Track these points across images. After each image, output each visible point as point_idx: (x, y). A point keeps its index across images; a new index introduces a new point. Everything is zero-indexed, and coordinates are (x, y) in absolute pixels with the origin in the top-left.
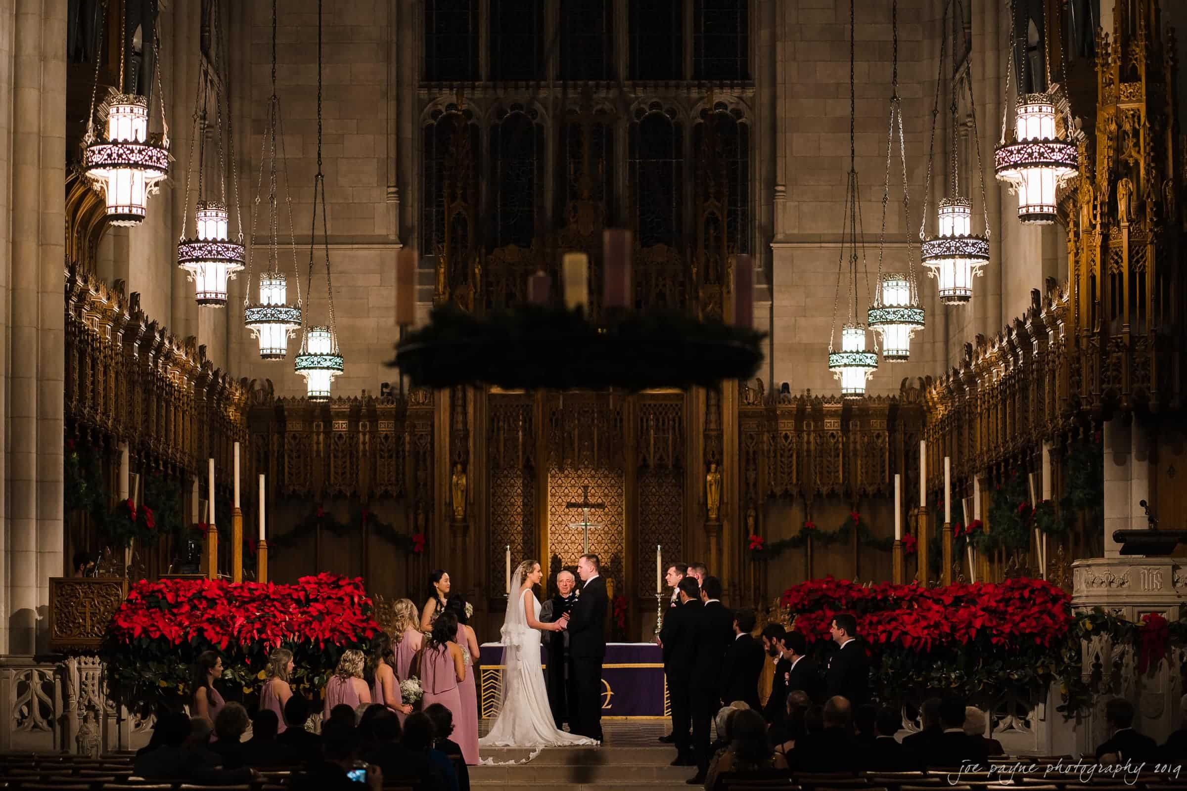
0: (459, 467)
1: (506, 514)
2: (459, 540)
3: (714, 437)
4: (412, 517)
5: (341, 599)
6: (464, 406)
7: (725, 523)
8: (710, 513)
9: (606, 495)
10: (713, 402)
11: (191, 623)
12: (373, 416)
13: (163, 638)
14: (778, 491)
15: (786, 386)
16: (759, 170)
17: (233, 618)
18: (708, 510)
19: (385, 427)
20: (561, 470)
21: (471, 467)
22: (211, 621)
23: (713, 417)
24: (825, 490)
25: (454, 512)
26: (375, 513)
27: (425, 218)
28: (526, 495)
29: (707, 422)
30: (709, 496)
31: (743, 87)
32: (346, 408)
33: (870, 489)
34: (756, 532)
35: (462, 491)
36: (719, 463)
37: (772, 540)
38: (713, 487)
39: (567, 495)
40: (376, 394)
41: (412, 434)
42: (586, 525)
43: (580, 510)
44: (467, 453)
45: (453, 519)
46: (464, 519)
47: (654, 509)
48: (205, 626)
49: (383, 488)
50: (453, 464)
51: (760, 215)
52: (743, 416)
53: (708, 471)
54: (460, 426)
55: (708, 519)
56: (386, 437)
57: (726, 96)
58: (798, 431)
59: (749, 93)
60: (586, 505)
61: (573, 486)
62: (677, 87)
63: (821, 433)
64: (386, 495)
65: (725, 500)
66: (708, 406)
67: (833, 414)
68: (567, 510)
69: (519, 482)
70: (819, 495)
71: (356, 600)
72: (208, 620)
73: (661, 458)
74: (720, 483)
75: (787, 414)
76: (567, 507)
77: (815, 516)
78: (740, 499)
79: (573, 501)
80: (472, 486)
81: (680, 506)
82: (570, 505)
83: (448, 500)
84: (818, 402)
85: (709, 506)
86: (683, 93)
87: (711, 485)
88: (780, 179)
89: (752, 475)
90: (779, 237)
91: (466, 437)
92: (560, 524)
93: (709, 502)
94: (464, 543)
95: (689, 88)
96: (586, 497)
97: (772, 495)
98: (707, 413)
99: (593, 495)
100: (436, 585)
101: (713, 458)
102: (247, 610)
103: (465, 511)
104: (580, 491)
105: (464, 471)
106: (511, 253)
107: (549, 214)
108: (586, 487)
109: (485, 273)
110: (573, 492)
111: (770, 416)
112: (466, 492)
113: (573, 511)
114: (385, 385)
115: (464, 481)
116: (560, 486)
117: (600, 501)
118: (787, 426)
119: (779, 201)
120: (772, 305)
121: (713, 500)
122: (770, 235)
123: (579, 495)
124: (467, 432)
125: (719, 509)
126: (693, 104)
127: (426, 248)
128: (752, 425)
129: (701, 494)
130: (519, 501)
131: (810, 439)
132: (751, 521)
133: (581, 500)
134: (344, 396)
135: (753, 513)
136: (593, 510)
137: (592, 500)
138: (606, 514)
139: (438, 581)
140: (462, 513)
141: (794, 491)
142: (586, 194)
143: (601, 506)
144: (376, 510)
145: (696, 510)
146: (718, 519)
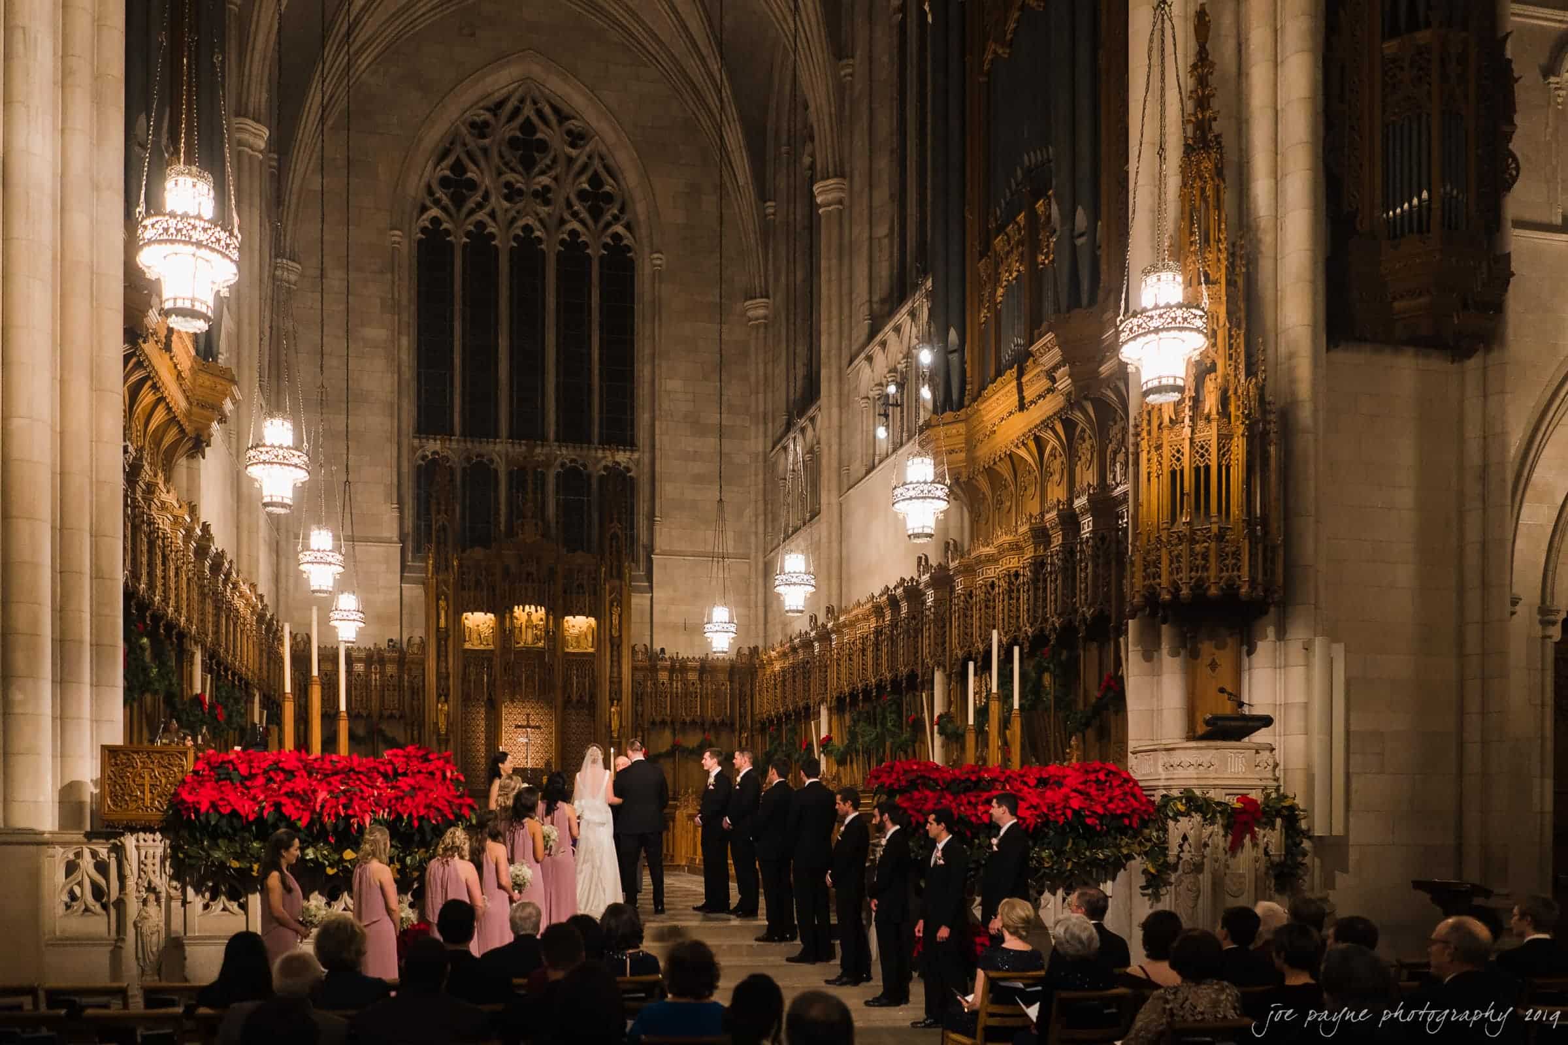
0: (443, 698)
1: (474, 732)
3: (616, 682)
4: (409, 732)
5: (432, 774)
6: (446, 656)
9: (542, 720)
10: (615, 658)
11: (266, 797)
12: (382, 661)
13: (234, 814)
14: (658, 719)
15: (663, 650)
16: (642, 507)
17: (314, 792)
18: (612, 731)
19: (390, 669)
20: (512, 701)
21: (451, 698)
22: (291, 794)
23: (615, 670)
24: (688, 719)
25: (439, 729)
27: (417, 528)
28: (487, 718)
29: (611, 672)
30: (613, 721)
31: (632, 451)
32: (363, 655)
33: (717, 720)
35: (445, 715)
36: (619, 700)
39: (515, 720)
40: (383, 645)
41: (409, 675)
42: (528, 740)
43: (524, 730)
44: (448, 689)
45: (439, 735)
46: (446, 734)
48: (284, 800)
49: (389, 711)
50: (439, 696)
51: (643, 537)
52: (635, 669)
53: (612, 705)
54: (444, 670)
55: (612, 737)
56: (391, 676)
57: (622, 457)
58: (671, 679)
59: (636, 455)
60: (529, 726)
61: (520, 714)
62: (589, 449)
63: (685, 683)
64: (391, 716)
65: (623, 725)
66: (612, 661)
67: (693, 669)
68: (515, 730)
69: (483, 710)
70: (684, 723)
71: (449, 774)
72: (286, 794)
73: (581, 696)
74: (620, 714)
75: (664, 668)
76: (515, 728)
77: (681, 737)
78: (632, 725)
79: (520, 724)
80: (451, 711)
82: (517, 727)
83: (435, 721)
84: (684, 662)
85: (612, 729)
86: (593, 452)
87: (614, 714)
88: (657, 514)
89: (640, 709)
90: (657, 551)
91: (447, 678)
92: (511, 734)
93: (612, 726)
95: (596, 450)
96: (528, 721)
97: (653, 723)
98: (612, 666)
99: (533, 720)
100: (501, 766)
101: (616, 697)
102: (329, 784)
103: (447, 729)
104: (524, 717)
105: (446, 701)
106: (478, 553)
107: (502, 527)
108: (528, 715)
109: (460, 566)
110: (520, 717)
111: (653, 669)
112: (447, 715)
113: (519, 730)
114: (391, 640)
115: (446, 708)
116: (511, 714)
117: (538, 724)
118: (663, 676)
119: (657, 528)
120: (652, 598)
121: (615, 724)
122: (650, 550)
123: (524, 720)
124: (448, 674)
125: (618, 731)
126: (598, 461)
127: (417, 549)
128: (640, 675)
129: (608, 720)
130: (483, 723)
131: (678, 686)
133: (525, 723)
134: (362, 647)
135: (640, 735)
136: (533, 730)
137: (532, 724)
138: (542, 733)
140: (444, 730)
141: (669, 719)
142: (530, 514)
143: (538, 727)
144: (384, 727)
145: (604, 731)
146: (619, 737)
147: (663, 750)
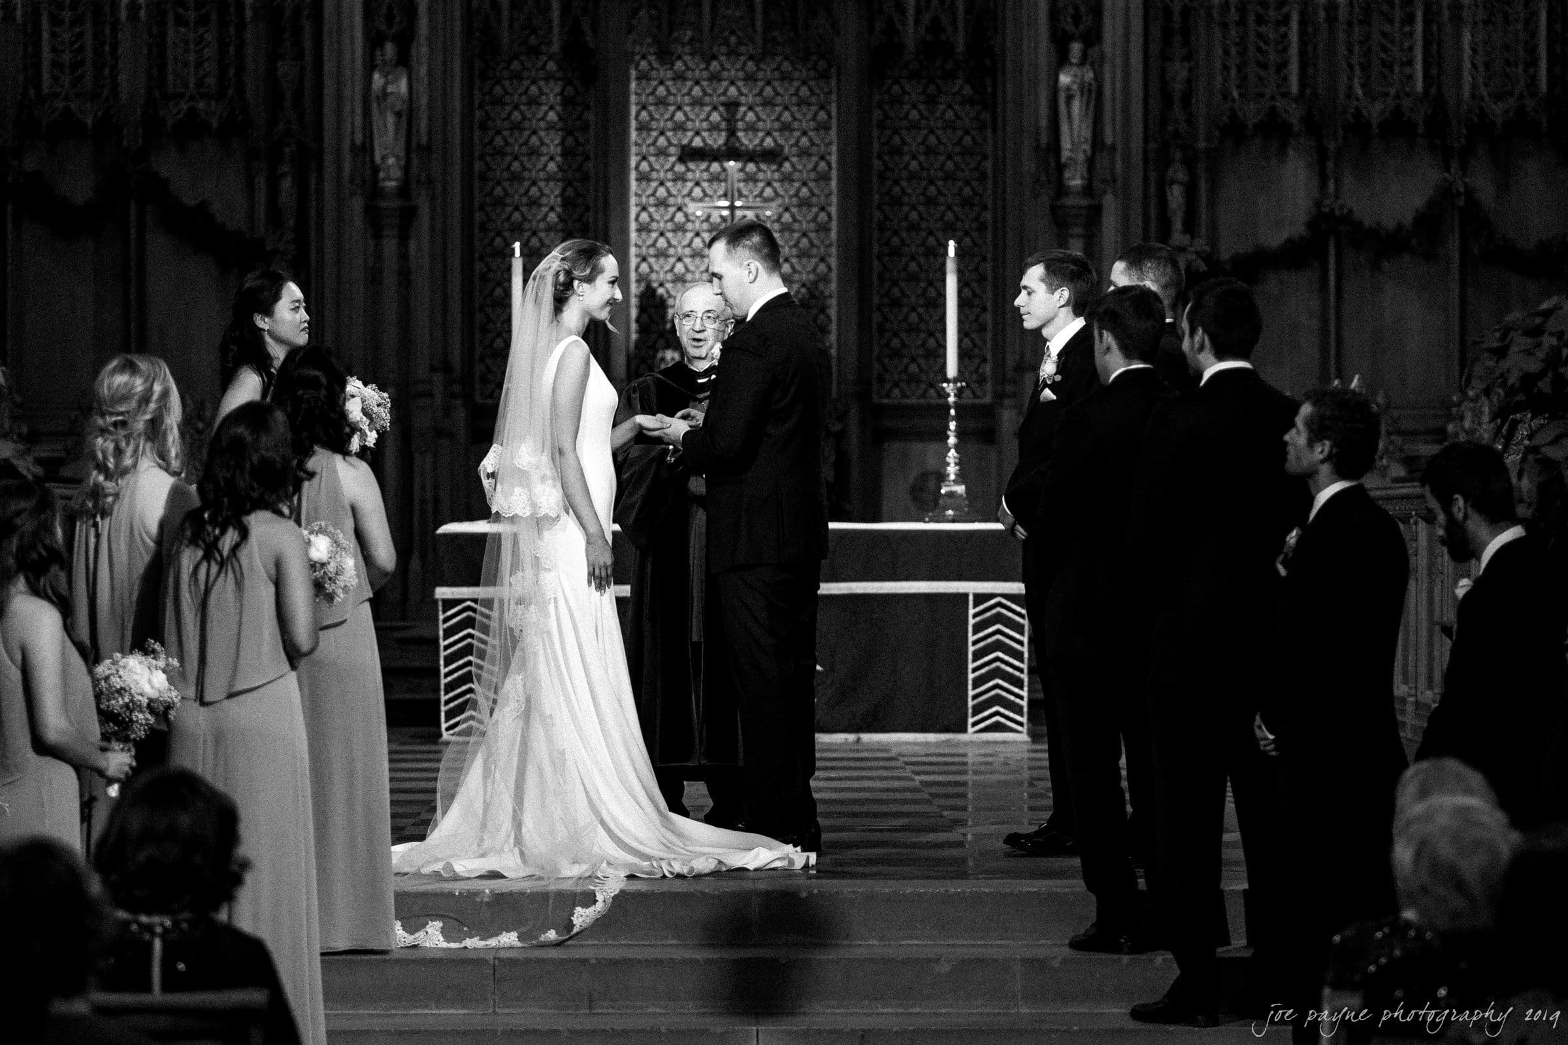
0: (390, 48)
1: (516, 178)
2: (390, 246)
4: (261, 181)
7: (1109, 202)
8: (1067, 174)
9: (785, 128)
14: (1252, 113)
18: (1061, 168)
20: (667, 57)
21: (421, 50)
24: (1375, 112)
25: (376, 169)
26: (164, 172)
28: (571, 127)
30: (1064, 128)
34: (1190, 227)
35: (398, 114)
36: (1092, 39)
37: (1229, 247)
38: (1076, 106)
39: (680, 127)
42: (732, 208)
43: (715, 167)
44: (412, 11)
45: (374, 191)
46: (404, 191)
47: (914, 165)
49: (184, 106)
50: (374, 41)
53: (1062, 59)
55: (1061, 190)
60: (732, 152)
61: (697, 103)
64: (192, 125)
65: (1109, 140)
68: (680, 168)
69: (552, 92)
70: (1359, 127)
73: (935, 26)
74: (1094, 95)
76: (681, 159)
77: (1348, 180)
78: (1146, 140)
79: (697, 142)
80: (424, 100)
81: (985, 157)
82: (689, 154)
83: (359, 139)
85: (1066, 154)
87: (1069, 99)
89: (1179, 72)
92: (662, 203)
93: (1066, 144)
94: (404, 256)
96: (732, 132)
97: (1235, 126)
99: (751, 128)
100: (262, 322)
101: (1077, 26)
103: (407, 169)
104: (715, 117)
105: (403, 59)
108: (732, 106)
110: (699, 117)
112: (408, 115)
113: (698, 170)
115: (403, 86)
116: (662, 102)
117: (769, 142)
121: (1074, 137)
123: (714, 128)
125: (1090, 162)
129: (1044, 123)
130: (553, 144)
132: (1176, 195)
133: (718, 141)
135: (1182, 175)
136: (751, 167)
137: (747, 141)
138: (786, 179)
139: (268, 312)
140: (396, 173)
141: (1294, 114)
143: (771, 156)
144: (166, 165)
145: (1029, 165)
146: (1088, 190)
147: (1274, 240)
